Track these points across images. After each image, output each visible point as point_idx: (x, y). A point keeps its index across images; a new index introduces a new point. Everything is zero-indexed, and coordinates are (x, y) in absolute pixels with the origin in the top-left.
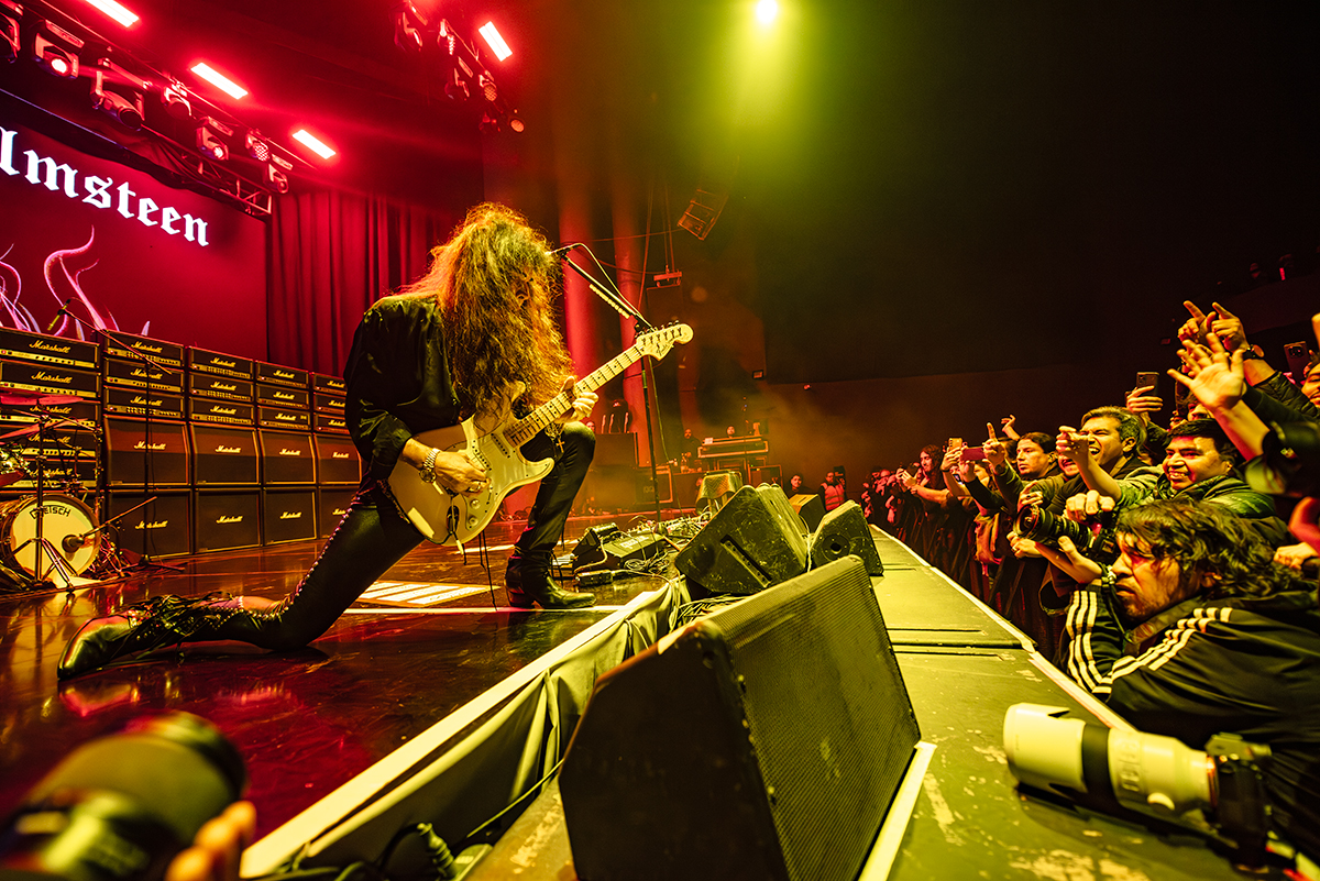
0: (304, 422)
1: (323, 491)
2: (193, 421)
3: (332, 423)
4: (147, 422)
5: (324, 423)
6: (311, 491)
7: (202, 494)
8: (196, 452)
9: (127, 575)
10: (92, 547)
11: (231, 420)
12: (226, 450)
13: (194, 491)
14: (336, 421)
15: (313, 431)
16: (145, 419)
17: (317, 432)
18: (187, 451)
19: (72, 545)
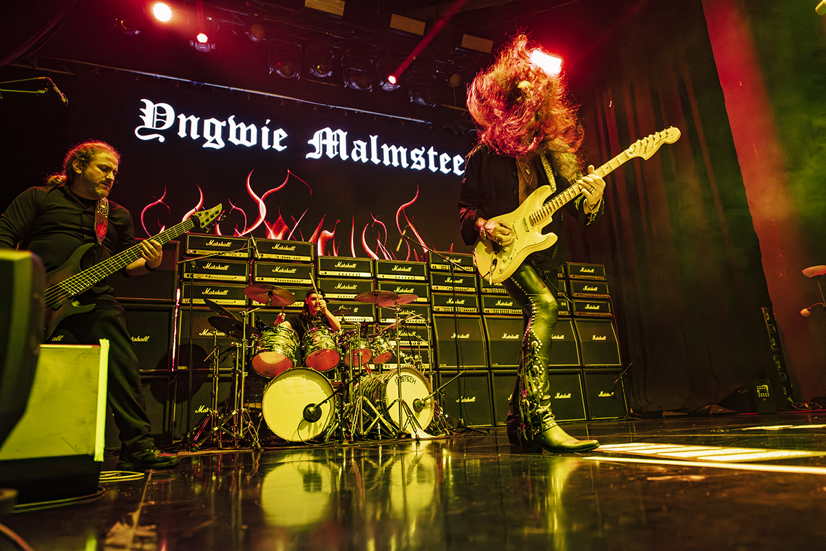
0: (564, 309)
1: (588, 373)
2: (485, 314)
3: (588, 307)
4: (455, 318)
5: (581, 307)
6: (576, 373)
7: (496, 375)
8: (489, 340)
9: (451, 434)
10: (429, 409)
11: (510, 311)
12: (509, 337)
13: (491, 372)
14: (591, 305)
15: (572, 316)
16: (453, 315)
17: (576, 317)
18: (484, 339)
19: (419, 407)
